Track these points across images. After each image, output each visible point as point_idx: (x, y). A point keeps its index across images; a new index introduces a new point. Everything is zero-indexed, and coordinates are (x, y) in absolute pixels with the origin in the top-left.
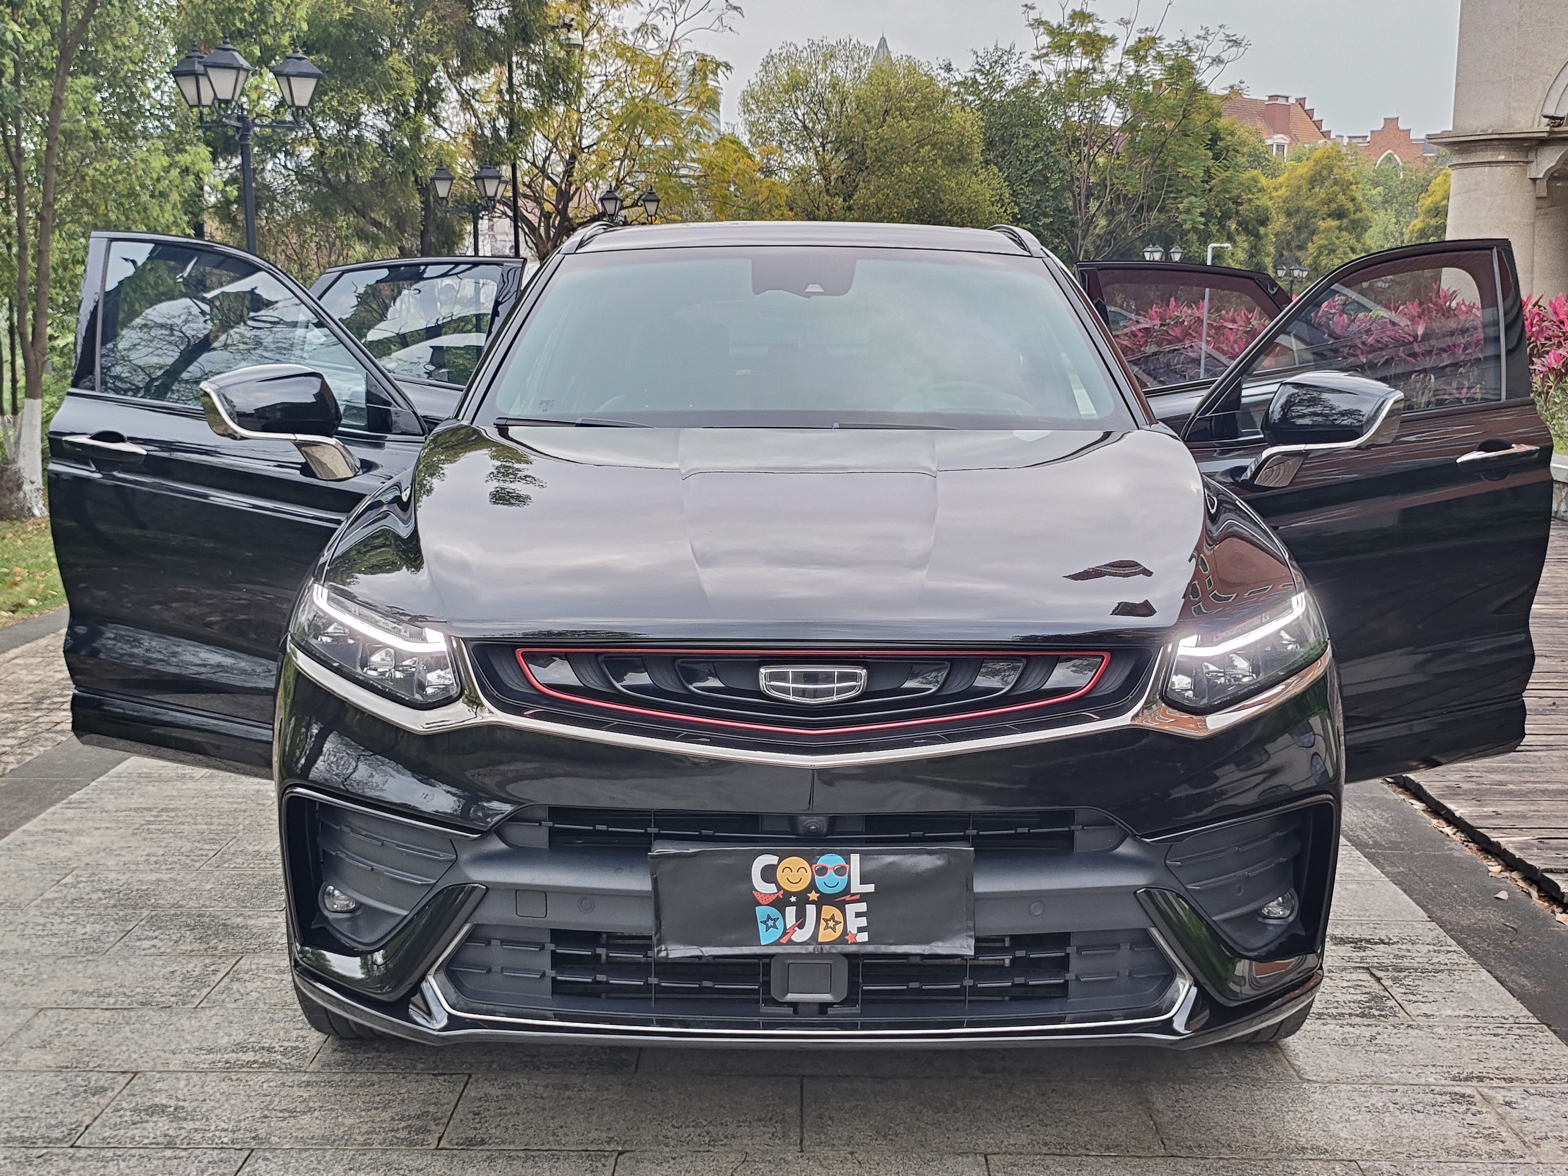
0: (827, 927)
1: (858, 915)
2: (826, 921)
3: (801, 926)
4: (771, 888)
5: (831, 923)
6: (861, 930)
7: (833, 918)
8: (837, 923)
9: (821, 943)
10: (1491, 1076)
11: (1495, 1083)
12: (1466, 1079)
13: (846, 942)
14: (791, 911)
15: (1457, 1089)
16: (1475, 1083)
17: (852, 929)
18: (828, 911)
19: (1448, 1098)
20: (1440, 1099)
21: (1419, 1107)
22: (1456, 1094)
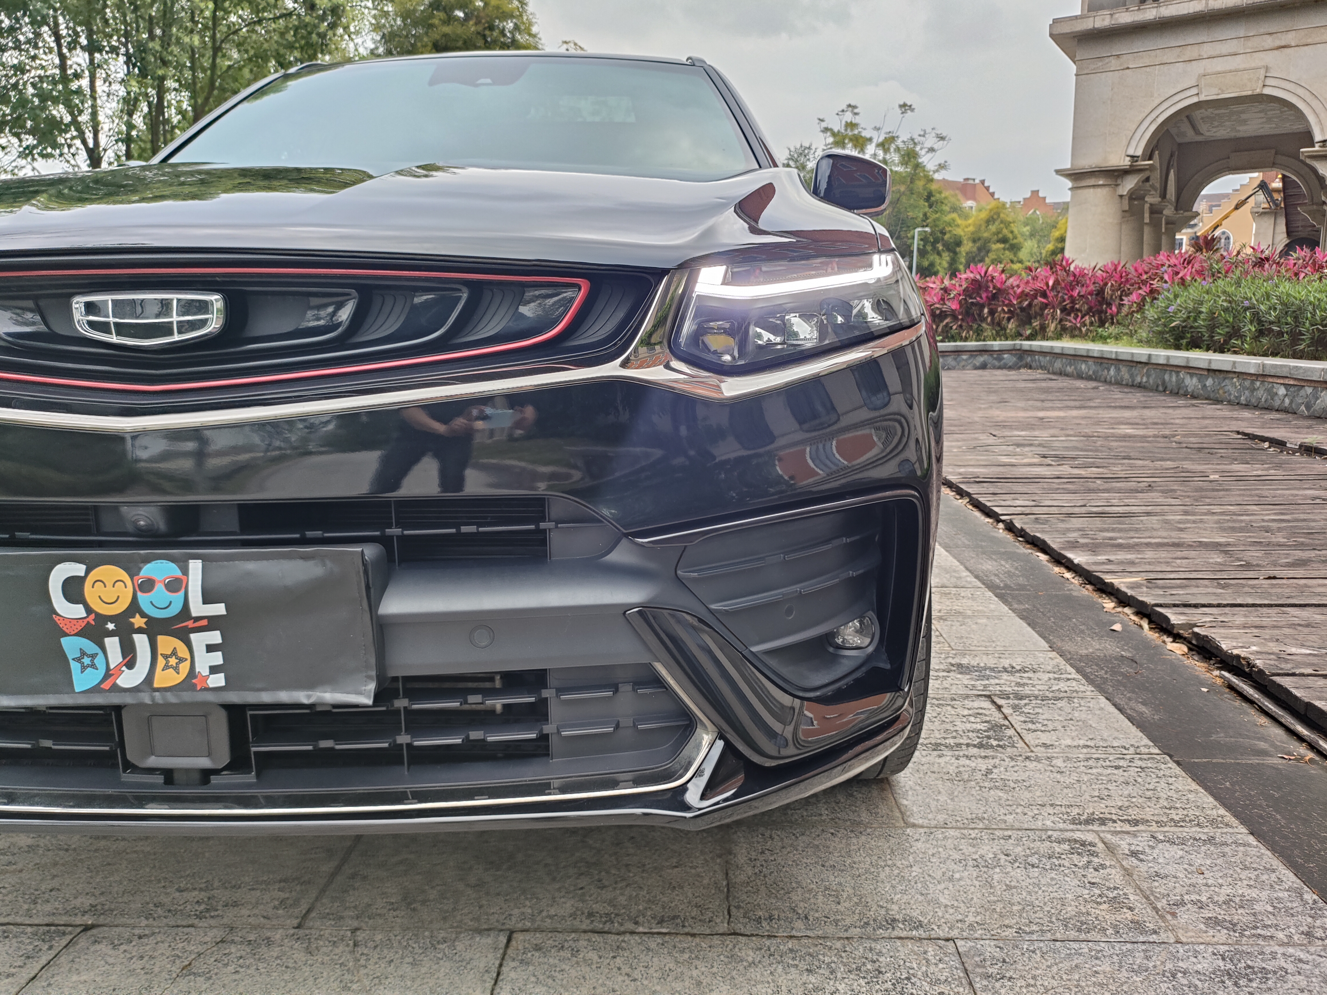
0: (166, 667)
1: (211, 648)
2: (166, 657)
3: (131, 665)
4: (78, 611)
5: (173, 661)
6: (214, 670)
7: (174, 653)
8: (181, 660)
9: (158, 690)
10: (1114, 817)
11: (1119, 826)
12: (1088, 822)
13: (193, 688)
14: (113, 644)
15: (1078, 835)
16: (1096, 827)
17: (202, 668)
18: (166, 643)
19: (1066, 847)
20: (1058, 848)
21: (1034, 860)
22: (1076, 841)
